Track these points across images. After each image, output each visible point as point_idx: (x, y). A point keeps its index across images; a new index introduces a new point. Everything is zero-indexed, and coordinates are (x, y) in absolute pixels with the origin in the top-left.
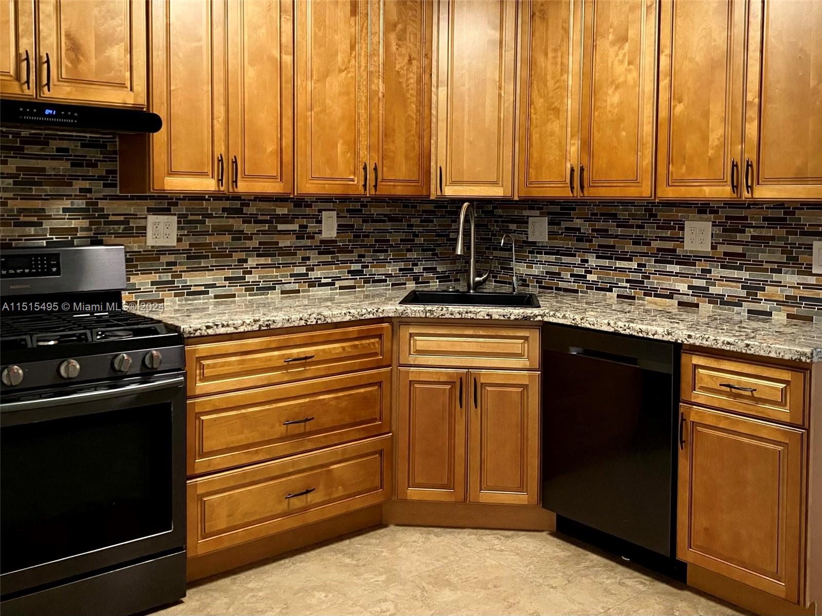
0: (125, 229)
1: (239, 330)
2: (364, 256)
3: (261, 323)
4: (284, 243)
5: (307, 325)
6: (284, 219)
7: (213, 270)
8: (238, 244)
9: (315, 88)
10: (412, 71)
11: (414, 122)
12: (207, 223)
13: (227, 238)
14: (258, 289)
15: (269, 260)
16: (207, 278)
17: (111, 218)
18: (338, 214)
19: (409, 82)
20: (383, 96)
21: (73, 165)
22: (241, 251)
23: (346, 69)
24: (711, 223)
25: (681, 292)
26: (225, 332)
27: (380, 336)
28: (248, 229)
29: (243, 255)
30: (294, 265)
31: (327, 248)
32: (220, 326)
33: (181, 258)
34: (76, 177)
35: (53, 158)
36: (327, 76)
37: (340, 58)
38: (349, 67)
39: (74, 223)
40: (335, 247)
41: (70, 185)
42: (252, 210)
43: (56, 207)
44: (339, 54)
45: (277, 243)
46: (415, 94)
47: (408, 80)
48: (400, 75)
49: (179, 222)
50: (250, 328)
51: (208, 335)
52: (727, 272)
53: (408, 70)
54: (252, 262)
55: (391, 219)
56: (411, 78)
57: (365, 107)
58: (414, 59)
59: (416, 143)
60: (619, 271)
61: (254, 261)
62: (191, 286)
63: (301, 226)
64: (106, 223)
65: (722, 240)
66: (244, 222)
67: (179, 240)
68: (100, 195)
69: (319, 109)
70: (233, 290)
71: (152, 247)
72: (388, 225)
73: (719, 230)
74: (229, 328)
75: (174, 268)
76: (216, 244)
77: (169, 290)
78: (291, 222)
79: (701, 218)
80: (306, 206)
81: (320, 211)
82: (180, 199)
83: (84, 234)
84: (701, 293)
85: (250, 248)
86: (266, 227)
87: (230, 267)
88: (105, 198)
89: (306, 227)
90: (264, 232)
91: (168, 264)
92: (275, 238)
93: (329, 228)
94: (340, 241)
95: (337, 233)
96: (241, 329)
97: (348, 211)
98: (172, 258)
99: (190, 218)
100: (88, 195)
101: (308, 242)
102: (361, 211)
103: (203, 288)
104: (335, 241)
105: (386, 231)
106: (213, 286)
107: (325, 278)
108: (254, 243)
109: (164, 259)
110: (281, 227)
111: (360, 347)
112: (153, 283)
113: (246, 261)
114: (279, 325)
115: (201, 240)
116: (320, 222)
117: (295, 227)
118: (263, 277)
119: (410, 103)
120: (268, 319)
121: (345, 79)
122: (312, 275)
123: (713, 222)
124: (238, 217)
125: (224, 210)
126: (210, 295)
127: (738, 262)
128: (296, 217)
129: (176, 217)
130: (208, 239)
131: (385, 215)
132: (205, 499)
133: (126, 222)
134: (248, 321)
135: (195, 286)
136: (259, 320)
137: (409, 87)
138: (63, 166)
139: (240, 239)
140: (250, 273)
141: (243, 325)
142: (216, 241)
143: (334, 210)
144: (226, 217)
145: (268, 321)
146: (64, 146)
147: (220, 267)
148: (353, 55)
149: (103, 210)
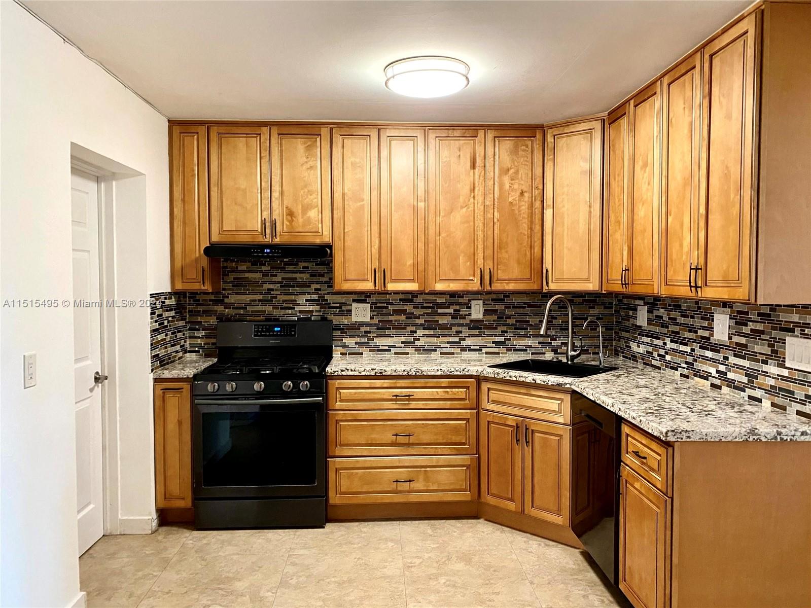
0: (339, 311)
1: (362, 374)
2: (506, 332)
3: (376, 371)
4: (443, 321)
5: (408, 375)
6: (442, 306)
7: (393, 337)
8: (409, 321)
9: (442, 221)
10: (523, 201)
11: (526, 237)
12: (389, 308)
13: (403, 318)
14: (423, 350)
15: (432, 332)
16: (390, 341)
17: (332, 305)
18: (483, 302)
19: (521, 209)
20: (498, 221)
21: (311, 276)
22: (412, 326)
23: (466, 206)
24: (728, 316)
25: (712, 375)
26: (353, 374)
27: (467, 388)
28: (417, 312)
29: (413, 328)
30: (450, 336)
31: (476, 325)
32: (350, 370)
33: (373, 329)
34: (313, 283)
35: (301, 272)
36: (451, 212)
37: (461, 199)
38: (469, 205)
39: (311, 308)
40: (481, 325)
41: (310, 286)
42: (420, 299)
43: (302, 299)
44: (461, 197)
45: (438, 321)
46: (526, 217)
47: (520, 207)
48: (512, 205)
49: (371, 308)
50: (369, 373)
51: (342, 375)
52: (737, 361)
53: (520, 200)
54: (420, 333)
55: (530, 306)
56: (523, 206)
57: (482, 230)
58: (526, 192)
59: (527, 252)
60: (682, 354)
61: (421, 332)
62: (380, 346)
63: (455, 311)
64: (329, 308)
65: (735, 332)
66: (414, 308)
67: (372, 318)
68: (326, 292)
69: (445, 234)
70: (407, 350)
71: (355, 322)
72: (528, 310)
73: (733, 322)
74: (355, 373)
75: (369, 335)
76: (396, 321)
77: (366, 348)
78: (448, 307)
79: (723, 311)
80: (458, 297)
81: (470, 300)
82: (372, 294)
83: (317, 314)
84: (723, 377)
85: (418, 324)
86: (430, 311)
87: (404, 335)
88: (328, 294)
89: (459, 311)
90: (428, 314)
91: (365, 332)
92: (437, 318)
93: (477, 311)
94: (486, 321)
95: (483, 315)
96: (363, 373)
97: (492, 300)
98: (367, 329)
99: (378, 305)
100: (319, 292)
101: (462, 321)
102: (504, 300)
103: (387, 348)
104: (483, 321)
105: (526, 314)
106: (394, 346)
107: (473, 346)
108: (421, 321)
109: (363, 329)
110: (440, 311)
111: (450, 393)
112: (356, 343)
113: (415, 332)
114: (389, 374)
115: (386, 318)
116: (470, 308)
117: (451, 311)
118: (427, 343)
119: (522, 223)
120: (381, 369)
121: (466, 213)
122: (463, 343)
123: (730, 315)
124: (410, 305)
125: (401, 300)
126: (392, 352)
127: (744, 352)
128: (452, 304)
129: (369, 304)
130: (391, 318)
131: (525, 303)
132: (341, 471)
133: (340, 307)
134: (368, 369)
135: (382, 346)
136: (375, 369)
137: (521, 212)
138: (306, 276)
139: (411, 318)
140: (419, 340)
141: (364, 371)
142: (396, 319)
143: (481, 299)
144: (402, 305)
145: (381, 370)
146: (306, 265)
147: (398, 336)
148: (472, 196)
149: (327, 300)
